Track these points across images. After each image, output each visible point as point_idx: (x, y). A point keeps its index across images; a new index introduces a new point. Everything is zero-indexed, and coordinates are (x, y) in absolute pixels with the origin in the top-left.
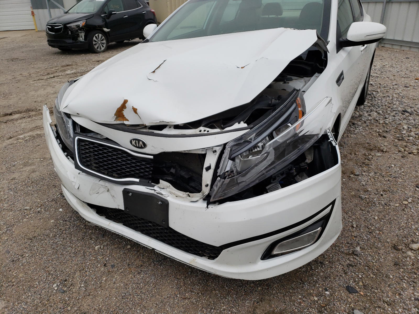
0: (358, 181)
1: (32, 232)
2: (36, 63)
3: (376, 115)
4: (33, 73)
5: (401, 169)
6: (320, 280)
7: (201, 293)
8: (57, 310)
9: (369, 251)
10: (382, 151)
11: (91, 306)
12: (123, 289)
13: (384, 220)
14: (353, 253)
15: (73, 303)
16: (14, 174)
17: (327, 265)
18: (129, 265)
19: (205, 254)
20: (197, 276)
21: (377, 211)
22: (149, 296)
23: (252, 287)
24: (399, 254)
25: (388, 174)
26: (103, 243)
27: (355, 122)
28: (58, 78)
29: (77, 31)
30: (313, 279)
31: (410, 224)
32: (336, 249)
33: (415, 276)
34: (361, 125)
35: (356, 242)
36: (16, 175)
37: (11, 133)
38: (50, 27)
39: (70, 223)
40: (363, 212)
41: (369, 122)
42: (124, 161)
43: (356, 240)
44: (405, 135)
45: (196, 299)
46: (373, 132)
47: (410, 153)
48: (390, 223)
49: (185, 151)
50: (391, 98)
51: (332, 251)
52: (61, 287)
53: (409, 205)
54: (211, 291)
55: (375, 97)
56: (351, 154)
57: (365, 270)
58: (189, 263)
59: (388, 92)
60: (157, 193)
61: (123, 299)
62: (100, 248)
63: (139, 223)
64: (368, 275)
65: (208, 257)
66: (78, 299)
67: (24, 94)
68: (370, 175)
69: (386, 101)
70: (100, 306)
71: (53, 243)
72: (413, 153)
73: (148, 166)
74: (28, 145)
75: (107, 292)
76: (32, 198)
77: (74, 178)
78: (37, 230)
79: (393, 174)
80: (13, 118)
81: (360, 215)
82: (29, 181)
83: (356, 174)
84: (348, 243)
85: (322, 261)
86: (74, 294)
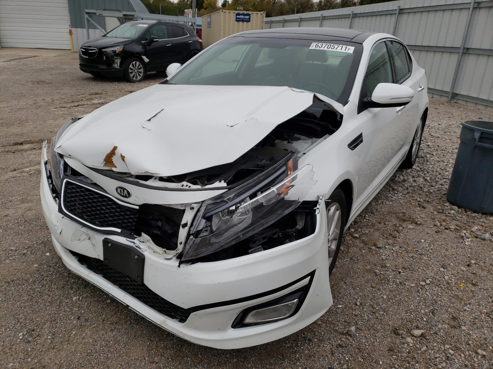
0: (378, 254)
1: (11, 275)
2: (62, 88)
3: (422, 182)
4: (57, 100)
5: (430, 246)
6: (303, 358)
7: (171, 359)
8: (17, 359)
9: (366, 332)
10: (416, 223)
11: (52, 360)
12: (91, 345)
13: (393, 300)
14: (347, 333)
15: (35, 354)
16: (9, 210)
17: (315, 343)
18: (104, 320)
19: (177, 317)
20: (171, 340)
21: (388, 289)
22: (116, 355)
23: (227, 358)
24: (398, 340)
25: (414, 250)
26: (82, 295)
27: (396, 188)
28: (82, 107)
29: (113, 56)
30: (296, 356)
31: (420, 307)
32: (330, 327)
33: (408, 365)
34: (401, 192)
35: (354, 322)
36: (10, 212)
37: (17, 165)
38: (84, 50)
39: (54, 270)
40: (372, 290)
41: (412, 188)
42: (108, 209)
43: (355, 319)
44: (446, 208)
45: (164, 364)
46: (413, 201)
47: (446, 229)
48: (399, 304)
49: (165, 205)
50: (445, 163)
51: (325, 329)
52: (26, 336)
53: (426, 287)
54: (183, 357)
55: (427, 161)
56: (380, 223)
57: (355, 352)
58: (159, 324)
59: (445, 156)
60: (136, 246)
61: (88, 355)
62: (79, 299)
63: (118, 277)
64: (357, 358)
65: (179, 320)
66: (41, 351)
67: (41, 122)
68: (394, 249)
69: (439, 166)
70: (62, 361)
71: (31, 289)
72: (450, 229)
73: (132, 216)
74: (32, 180)
75: (73, 347)
76: (21, 238)
77: (58, 222)
78: (17, 274)
79: (419, 251)
80: (22, 148)
81: (369, 293)
82: (22, 219)
83: (379, 246)
84: (346, 322)
85: (311, 338)
86: (38, 346)
